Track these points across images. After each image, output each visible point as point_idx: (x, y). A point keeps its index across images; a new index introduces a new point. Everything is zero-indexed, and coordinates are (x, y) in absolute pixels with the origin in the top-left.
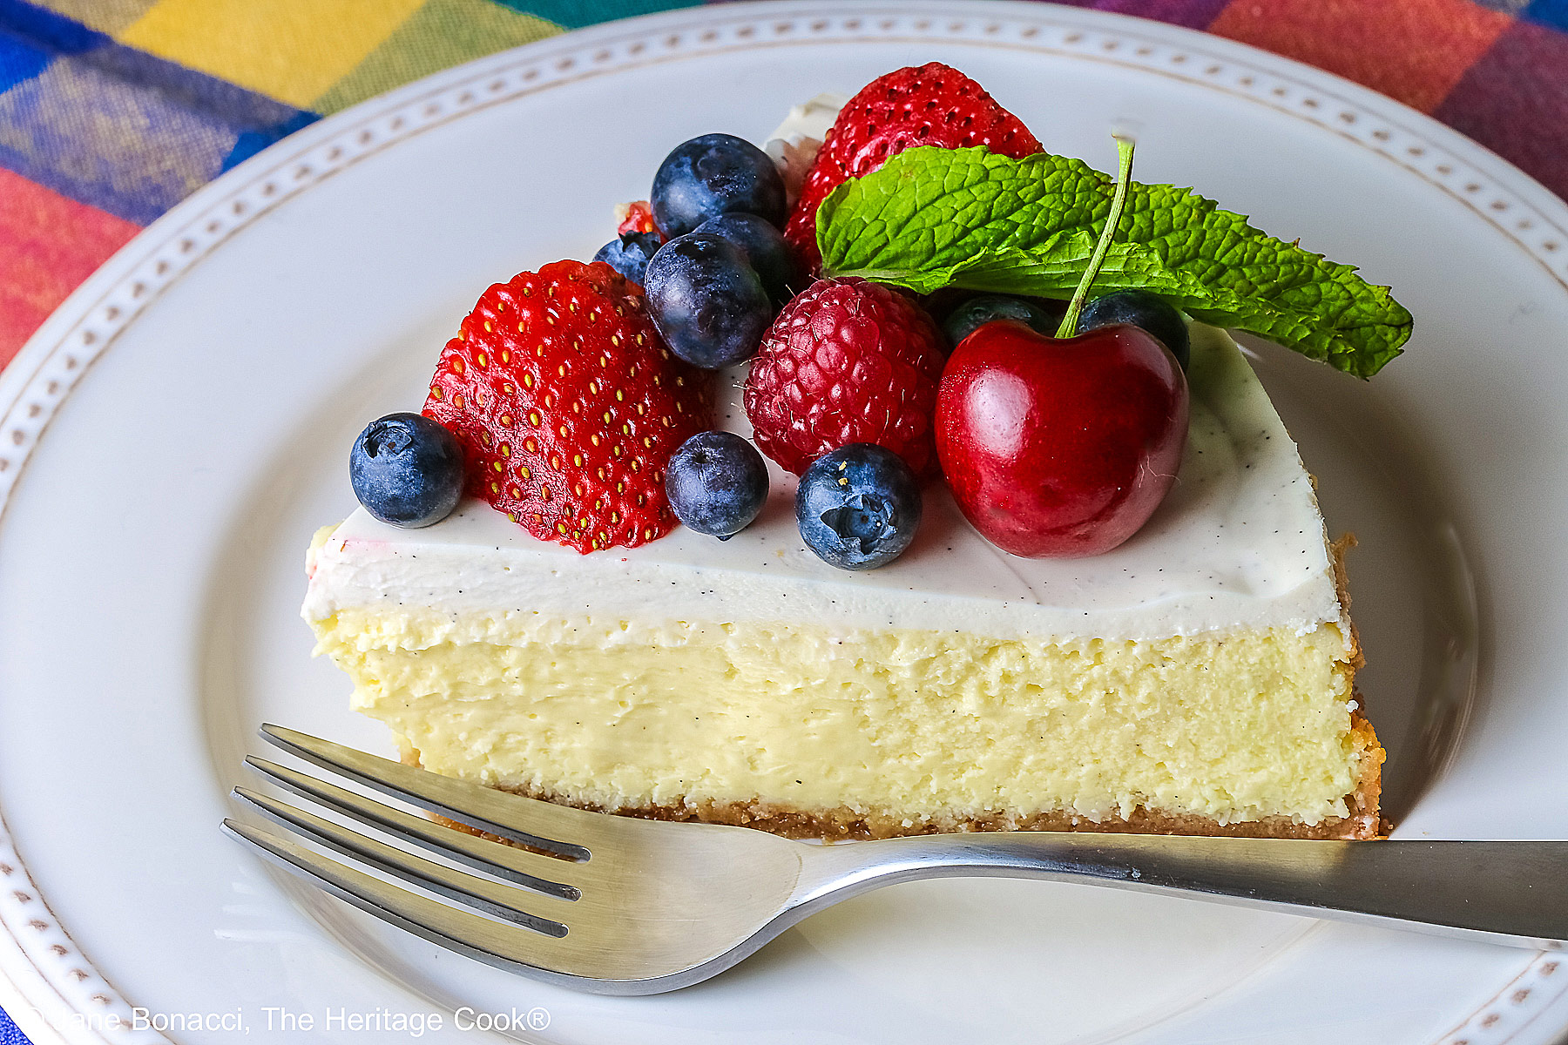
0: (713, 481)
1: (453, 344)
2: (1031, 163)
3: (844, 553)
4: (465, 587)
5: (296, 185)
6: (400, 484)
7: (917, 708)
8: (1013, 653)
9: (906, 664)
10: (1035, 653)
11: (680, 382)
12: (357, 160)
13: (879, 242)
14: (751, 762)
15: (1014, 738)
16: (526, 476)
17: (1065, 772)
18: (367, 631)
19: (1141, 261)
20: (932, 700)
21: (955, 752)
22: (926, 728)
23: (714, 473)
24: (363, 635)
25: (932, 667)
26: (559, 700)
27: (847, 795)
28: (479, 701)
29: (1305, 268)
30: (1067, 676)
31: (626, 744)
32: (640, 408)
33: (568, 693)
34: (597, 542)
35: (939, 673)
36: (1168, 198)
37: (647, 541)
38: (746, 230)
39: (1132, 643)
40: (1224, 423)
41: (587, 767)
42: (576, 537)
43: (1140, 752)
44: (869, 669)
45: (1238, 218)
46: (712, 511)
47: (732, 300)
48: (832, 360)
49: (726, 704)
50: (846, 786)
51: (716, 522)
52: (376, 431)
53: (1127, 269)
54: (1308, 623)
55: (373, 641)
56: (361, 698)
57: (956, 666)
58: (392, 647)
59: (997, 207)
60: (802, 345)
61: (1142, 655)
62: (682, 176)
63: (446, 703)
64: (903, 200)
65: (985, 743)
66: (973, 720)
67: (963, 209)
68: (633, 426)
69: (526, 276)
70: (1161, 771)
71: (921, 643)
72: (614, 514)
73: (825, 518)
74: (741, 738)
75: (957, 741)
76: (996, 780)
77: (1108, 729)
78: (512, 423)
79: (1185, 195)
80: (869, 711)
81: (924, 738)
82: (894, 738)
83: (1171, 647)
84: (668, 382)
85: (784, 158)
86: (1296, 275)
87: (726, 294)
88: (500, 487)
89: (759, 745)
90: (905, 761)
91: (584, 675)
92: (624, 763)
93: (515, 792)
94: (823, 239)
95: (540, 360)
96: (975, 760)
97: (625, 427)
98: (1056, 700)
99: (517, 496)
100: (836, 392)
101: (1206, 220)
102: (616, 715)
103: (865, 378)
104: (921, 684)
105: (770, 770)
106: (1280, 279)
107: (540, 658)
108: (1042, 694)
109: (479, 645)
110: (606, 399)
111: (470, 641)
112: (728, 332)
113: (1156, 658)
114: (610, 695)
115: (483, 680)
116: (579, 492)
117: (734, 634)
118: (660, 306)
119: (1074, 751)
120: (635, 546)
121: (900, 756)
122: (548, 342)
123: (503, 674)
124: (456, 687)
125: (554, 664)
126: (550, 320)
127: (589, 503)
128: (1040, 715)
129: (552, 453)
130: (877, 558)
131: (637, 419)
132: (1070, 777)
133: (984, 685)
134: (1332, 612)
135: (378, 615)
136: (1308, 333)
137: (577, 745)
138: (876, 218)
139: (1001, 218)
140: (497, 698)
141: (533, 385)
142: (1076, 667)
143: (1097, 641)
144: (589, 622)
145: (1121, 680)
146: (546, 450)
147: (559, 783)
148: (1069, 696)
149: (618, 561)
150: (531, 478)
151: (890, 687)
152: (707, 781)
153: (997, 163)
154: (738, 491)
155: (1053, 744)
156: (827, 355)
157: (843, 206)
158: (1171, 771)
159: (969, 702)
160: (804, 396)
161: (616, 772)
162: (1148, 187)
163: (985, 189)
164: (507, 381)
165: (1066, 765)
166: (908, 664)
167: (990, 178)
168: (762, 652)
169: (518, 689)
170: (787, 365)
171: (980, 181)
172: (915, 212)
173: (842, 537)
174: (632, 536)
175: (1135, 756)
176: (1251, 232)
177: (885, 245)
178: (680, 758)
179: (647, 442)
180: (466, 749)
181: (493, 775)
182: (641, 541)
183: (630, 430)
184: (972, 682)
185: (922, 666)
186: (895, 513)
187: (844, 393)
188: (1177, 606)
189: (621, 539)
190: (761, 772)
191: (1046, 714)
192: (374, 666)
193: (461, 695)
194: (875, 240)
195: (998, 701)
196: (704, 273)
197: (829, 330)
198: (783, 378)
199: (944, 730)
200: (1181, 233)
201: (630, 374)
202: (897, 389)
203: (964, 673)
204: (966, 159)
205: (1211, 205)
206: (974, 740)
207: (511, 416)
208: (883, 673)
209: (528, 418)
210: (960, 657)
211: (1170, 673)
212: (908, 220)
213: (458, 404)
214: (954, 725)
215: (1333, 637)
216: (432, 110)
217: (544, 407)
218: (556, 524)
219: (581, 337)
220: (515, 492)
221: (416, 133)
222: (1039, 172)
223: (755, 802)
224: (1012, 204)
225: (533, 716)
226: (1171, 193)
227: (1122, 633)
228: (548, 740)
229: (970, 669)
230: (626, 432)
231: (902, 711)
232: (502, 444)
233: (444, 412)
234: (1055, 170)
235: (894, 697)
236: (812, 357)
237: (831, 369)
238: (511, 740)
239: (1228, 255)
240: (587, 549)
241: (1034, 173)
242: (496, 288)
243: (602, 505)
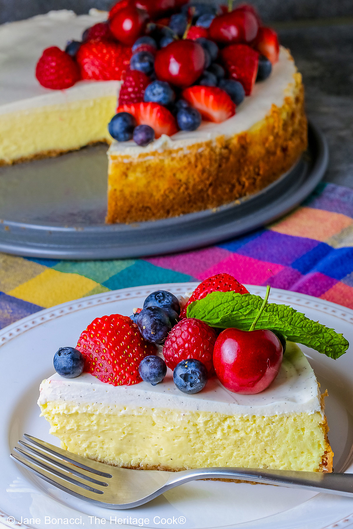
0: (151, 366)
1: (84, 332)
2: (246, 296)
3: (185, 387)
4: (83, 395)
5: (50, 318)
6: (66, 363)
7: (205, 437)
8: (231, 420)
9: (201, 422)
10: (237, 419)
11: (146, 347)
12: (68, 314)
13: (203, 315)
14: (159, 453)
15: (231, 447)
16: (101, 365)
17: (245, 458)
18: (55, 408)
19: (273, 318)
20: (209, 434)
21: (215, 451)
22: (207, 443)
23: (152, 364)
24: (54, 409)
25: (209, 423)
26: (106, 432)
27: (185, 464)
28: (85, 431)
29: (320, 329)
30: (246, 427)
31: (124, 446)
32: (134, 351)
33: (109, 430)
34: (119, 383)
35: (211, 425)
36: (283, 308)
37: (133, 384)
38: (167, 310)
39: (264, 417)
40: (294, 366)
41: (113, 453)
42: (113, 382)
43: (266, 452)
44: (191, 423)
45: (302, 314)
46: (150, 374)
47: (160, 322)
48: (186, 337)
49: (152, 434)
50: (184, 461)
51: (151, 378)
52: (61, 350)
53: (269, 321)
54: (312, 411)
55: (56, 411)
56: (53, 429)
57: (215, 423)
58: (61, 413)
59: (236, 307)
60: (178, 334)
61: (266, 420)
62: (152, 299)
63: (75, 432)
64: (211, 305)
65: (223, 448)
66: (220, 440)
67: (227, 307)
68: (131, 355)
69: (106, 317)
70: (272, 458)
71: (206, 416)
72: (124, 376)
73: (181, 376)
74: (156, 445)
75: (215, 447)
76: (226, 460)
77: (257, 444)
78: (99, 352)
79: (288, 307)
80: (191, 437)
81: (206, 446)
82: (198, 446)
83: (274, 418)
84: (143, 346)
85: (181, 300)
86: (317, 331)
87: (159, 320)
88: (94, 369)
89: (161, 447)
90: (201, 453)
91: (114, 424)
92: (124, 452)
93: (93, 460)
94: (188, 314)
95: (107, 336)
96: (220, 454)
97: (129, 355)
98: (242, 434)
99: (98, 371)
100: (187, 345)
101: (293, 315)
102: (122, 436)
103: (195, 341)
104: (206, 428)
105: (164, 455)
106: (313, 331)
107: (102, 418)
108: (239, 433)
109: (85, 413)
110: (125, 347)
111: (83, 412)
112: (159, 330)
113: (270, 422)
114: (120, 430)
115: (86, 424)
116: (115, 370)
117: (155, 412)
118: (141, 323)
119: (247, 451)
120: (129, 385)
121: (200, 452)
122: (110, 332)
123: (91, 423)
124: (78, 426)
125: (105, 420)
126: (111, 327)
127: (117, 373)
128: (238, 438)
129: (109, 360)
130: (194, 389)
131: (132, 353)
132: (246, 460)
133: (223, 430)
134: (318, 409)
135: (58, 403)
136: (319, 344)
137: (110, 446)
138: (203, 310)
139: (237, 310)
140: (89, 430)
141: (105, 342)
142: (248, 424)
143: (254, 416)
144: (116, 407)
145: (260, 429)
146: (107, 359)
147: (105, 458)
148: (246, 433)
149: (124, 388)
150: (102, 366)
151: (197, 429)
152: (146, 459)
153: (237, 295)
154: (158, 369)
155: (242, 449)
156: (185, 335)
157: (195, 307)
158: (274, 459)
159: (219, 435)
160: (178, 346)
161: (121, 455)
162: (278, 305)
163: (233, 302)
164: (98, 341)
165: (245, 456)
166: (202, 422)
167: (235, 300)
168: (162, 418)
169: (95, 428)
170: (174, 339)
171: (232, 300)
172: (214, 308)
173: (185, 382)
174: (129, 382)
175: (264, 453)
176: (306, 319)
177: (205, 316)
178: (139, 451)
179: (135, 360)
180: (80, 447)
181: (87, 455)
182: (131, 384)
183: (130, 356)
184: (220, 428)
185: (206, 423)
186: (200, 375)
187: (188, 346)
188: (276, 406)
189: (125, 383)
190: (161, 456)
191: (240, 438)
192: (56, 420)
193: (80, 429)
194: (202, 315)
195: (227, 434)
196: (153, 314)
197: (186, 329)
198: (173, 342)
199: (212, 444)
200: (286, 318)
201: (132, 342)
202: (203, 346)
203: (218, 425)
204: (228, 294)
205: (295, 311)
206: (220, 447)
207: (98, 350)
208: (195, 425)
209: (103, 351)
210: (217, 420)
211: (274, 426)
212: (212, 310)
213: (84, 347)
214: (215, 442)
215: (319, 416)
216: (90, 303)
217: (107, 348)
218: (108, 378)
219: (119, 332)
220: (98, 370)
221: (85, 308)
222: (248, 299)
223: (159, 465)
224: (240, 307)
225: (99, 437)
226: (284, 307)
227: (261, 414)
228: (103, 444)
229: (219, 424)
230: (129, 356)
231: (200, 437)
232: (95, 357)
233: (81, 349)
234: (253, 298)
235: (198, 433)
236: (181, 336)
237: (185, 339)
238: (93, 444)
239: (299, 324)
240: (116, 385)
241: (247, 299)
242: (97, 319)
243: (121, 374)
